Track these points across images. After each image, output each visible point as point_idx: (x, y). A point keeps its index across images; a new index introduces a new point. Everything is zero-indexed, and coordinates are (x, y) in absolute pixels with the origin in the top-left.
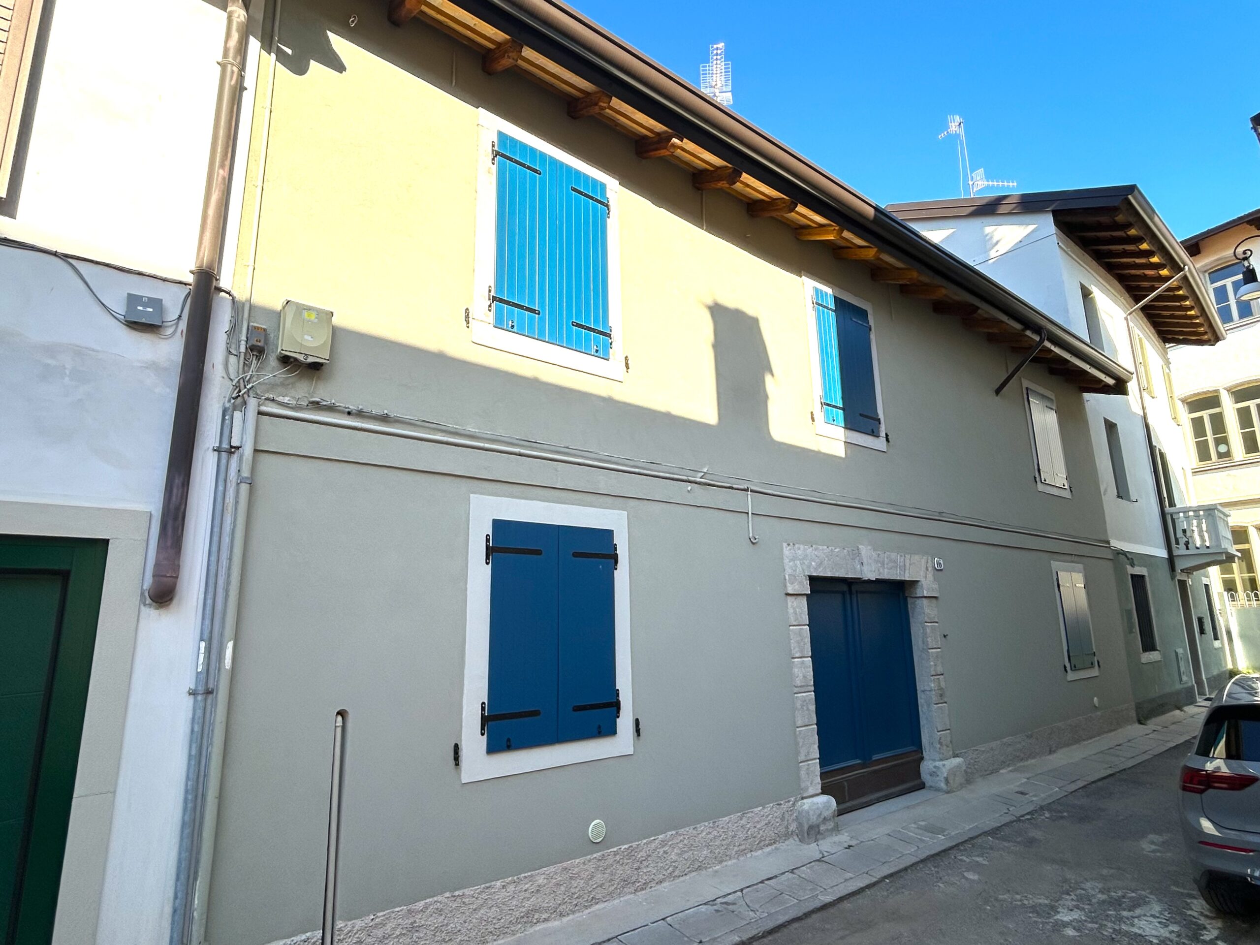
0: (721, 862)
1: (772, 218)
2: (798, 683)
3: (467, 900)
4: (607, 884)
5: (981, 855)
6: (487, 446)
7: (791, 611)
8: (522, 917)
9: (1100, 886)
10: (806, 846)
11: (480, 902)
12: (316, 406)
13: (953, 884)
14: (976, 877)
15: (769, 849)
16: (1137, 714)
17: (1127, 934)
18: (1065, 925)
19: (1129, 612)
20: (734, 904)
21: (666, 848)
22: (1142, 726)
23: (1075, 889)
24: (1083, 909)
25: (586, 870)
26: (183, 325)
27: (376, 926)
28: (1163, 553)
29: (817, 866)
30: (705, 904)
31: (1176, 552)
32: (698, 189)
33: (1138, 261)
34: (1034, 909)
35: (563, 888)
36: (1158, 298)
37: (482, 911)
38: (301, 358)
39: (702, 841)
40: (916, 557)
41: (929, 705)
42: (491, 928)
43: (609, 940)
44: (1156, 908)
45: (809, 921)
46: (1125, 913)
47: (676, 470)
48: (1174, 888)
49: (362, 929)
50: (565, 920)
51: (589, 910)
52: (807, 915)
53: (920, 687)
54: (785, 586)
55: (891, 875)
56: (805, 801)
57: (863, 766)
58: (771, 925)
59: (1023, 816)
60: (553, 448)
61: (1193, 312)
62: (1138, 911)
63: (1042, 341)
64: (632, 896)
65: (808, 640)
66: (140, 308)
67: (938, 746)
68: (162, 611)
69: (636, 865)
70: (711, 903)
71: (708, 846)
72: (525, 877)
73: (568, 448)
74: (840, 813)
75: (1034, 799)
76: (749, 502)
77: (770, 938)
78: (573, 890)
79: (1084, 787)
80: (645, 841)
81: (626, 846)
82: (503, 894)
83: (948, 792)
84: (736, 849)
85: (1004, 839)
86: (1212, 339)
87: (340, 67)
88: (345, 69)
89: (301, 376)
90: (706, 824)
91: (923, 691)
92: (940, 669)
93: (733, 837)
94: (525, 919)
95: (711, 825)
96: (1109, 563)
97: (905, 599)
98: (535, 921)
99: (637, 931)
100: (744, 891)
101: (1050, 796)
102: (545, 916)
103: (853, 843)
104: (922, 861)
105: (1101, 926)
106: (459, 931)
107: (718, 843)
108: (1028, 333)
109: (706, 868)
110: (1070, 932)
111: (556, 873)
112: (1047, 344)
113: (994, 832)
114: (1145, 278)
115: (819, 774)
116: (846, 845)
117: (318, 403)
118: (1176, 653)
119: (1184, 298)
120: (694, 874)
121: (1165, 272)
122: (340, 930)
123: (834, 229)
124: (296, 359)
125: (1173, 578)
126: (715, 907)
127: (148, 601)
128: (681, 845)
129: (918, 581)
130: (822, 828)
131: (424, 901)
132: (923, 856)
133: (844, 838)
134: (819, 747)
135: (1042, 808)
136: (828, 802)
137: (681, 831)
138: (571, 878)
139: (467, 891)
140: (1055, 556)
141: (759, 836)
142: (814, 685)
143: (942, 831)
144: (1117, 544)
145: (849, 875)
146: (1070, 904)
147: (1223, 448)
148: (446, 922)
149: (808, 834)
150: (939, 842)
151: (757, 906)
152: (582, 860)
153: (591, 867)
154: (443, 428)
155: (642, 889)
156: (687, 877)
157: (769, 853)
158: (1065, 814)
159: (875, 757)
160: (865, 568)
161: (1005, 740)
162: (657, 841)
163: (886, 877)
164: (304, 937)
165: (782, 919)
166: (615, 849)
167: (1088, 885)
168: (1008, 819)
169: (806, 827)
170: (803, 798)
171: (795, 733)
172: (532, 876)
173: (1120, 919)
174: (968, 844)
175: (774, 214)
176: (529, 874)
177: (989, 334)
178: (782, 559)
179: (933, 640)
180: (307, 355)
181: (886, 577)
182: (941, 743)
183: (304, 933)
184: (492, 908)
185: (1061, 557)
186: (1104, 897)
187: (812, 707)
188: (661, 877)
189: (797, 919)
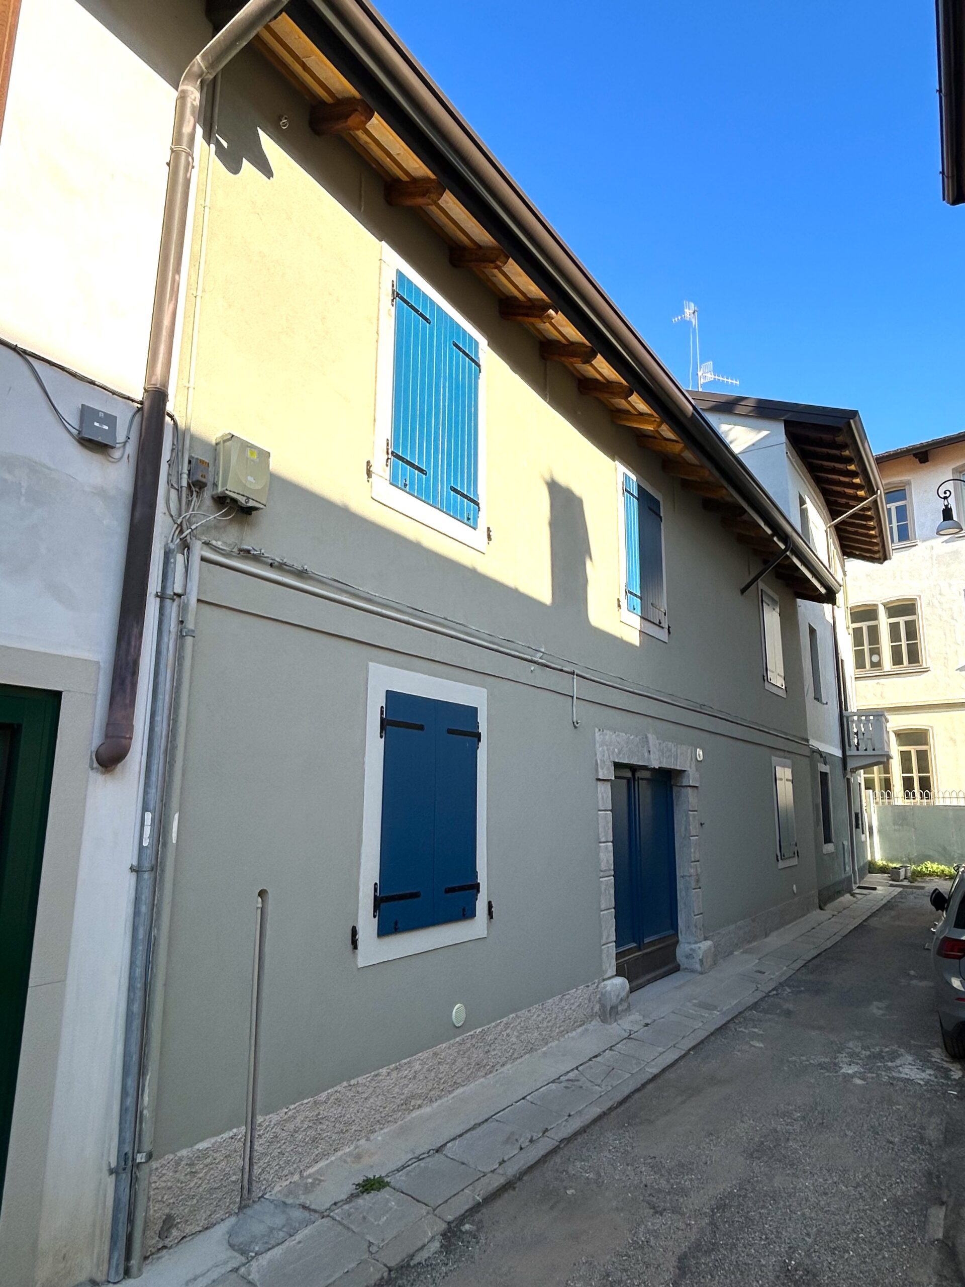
0: (547, 1044)
1: (598, 399)
2: (603, 867)
3: (360, 1089)
4: (465, 1068)
5: (755, 1027)
6: (384, 612)
7: (600, 796)
8: (402, 1105)
9: (860, 1044)
10: (608, 1027)
11: (370, 1090)
12: (246, 554)
13: (747, 1051)
14: (761, 1045)
15: (580, 1030)
16: (820, 900)
17: (899, 1079)
18: (852, 1076)
19: (817, 806)
20: (578, 1080)
21: (508, 1031)
22: (822, 911)
23: (843, 1049)
24: (857, 1064)
25: (451, 1055)
26: (131, 449)
27: (288, 1120)
28: (838, 753)
29: (631, 1043)
30: (553, 1082)
31: (848, 753)
32: (544, 359)
33: (842, 479)
34: (821, 1066)
35: (433, 1074)
36: (853, 516)
37: (371, 1100)
38: (242, 500)
39: (534, 1023)
40: (684, 747)
41: (687, 889)
42: (378, 1116)
43: (486, 1120)
44: (910, 1058)
45: (645, 1091)
46: (890, 1064)
47: (523, 649)
48: (912, 1042)
49: (277, 1124)
50: (435, 1105)
51: (452, 1095)
52: (644, 1085)
53: (679, 873)
54: (597, 771)
55: (693, 1048)
56: (605, 982)
57: (639, 948)
58: (619, 1097)
59: (770, 992)
60: (433, 618)
61: (873, 532)
62: (898, 1062)
63: (785, 550)
64: (482, 1080)
65: (610, 825)
66: (96, 424)
67: (694, 930)
68: (108, 777)
69: (487, 1048)
70: (557, 1081)
71: (538, 1028)
72: (405, 1064)
74: (631, 993)
75: (772, 977)
76: (576, 687)
77: (622, 1108)
78: (440, 1076)
79: (805, 965)
80: (493, 1024)
81: (480, 1030)
82: (388, 1081)
83: (701, 973)
84: (557, 1030)
85: (765, 1011)
86: (882, 558)
87: (267, 171)
88: (272, 176)
89: (234, 521)
90: (537, 1006)
91: (683, 877)
92: (697, 856)
93: (556, 1019)
94: (404, 1107)
95: (541, 1007)
96: (807, 761)
97: (671, 787)
98: (411, 1108)
99: (506, 1110)
100: (579, 1069)
101: (783, 974)
102: (419, 1102)
103: (648, 1021)
104: (712, 1034)
105: (878, 1075)
106: (354, 1121)
107: (545, 1024)
108: (775, 539)
109: (536, 1050)
110: (859, 1081)
111: (428, 1059)
112: (789, 553)
113: (755, 1006)
114: (845, 495)
115: (614, 955)
116: (643, 1023)
117: (248, 551)
118: (843, 845)
119: (870, 518)
120: (527, 1056)
121: (861, 493)
122: (260, 1125)
123: (655, 421)
124: (234, 501)
125: (844, 776)
126: (563, 1084)
127: (95, 765)
129: (684, 771)
130: (620, 1008)
131: (326, 1093)
132: (712, 1029)
133: (635, 1016)
134: (616, 930)
135: (781, 984)
136: (622, 983)
137: (519, 1013)
138: (439, 1063)
139: (360, 1080)
140: (775, 752)
141: (574, 1017)
142: (614, 870)
143: (715, 1007)
144: (814, 743)
145: (661, 1049)
146: (846, 1060)
147: (875, 658)
148: (343, 1112)
149: (610, 1015)
150: (717, 1019)
151: (599, 1081)
152: (447, 1044)
153: (454, 1051)
154: (349, 589)
155: (491, 1072)
156: (523, 1059)
157: (582, 1034)
158: (802, 989)
159: (646, 941)
160: (651, 756)
161: (738, 923)
162: (502, 1024)
163: (690, 1050)
164: (231, 1134)
165: (627, 1091)
166: (472, 1033)
167: (851, 1044)
168: (759, 995)
169: (608, 1008)
170: (604, 980)
171: (600, 915)
172: (409, 1062)
173: (889, 1069)
174: (738, 1018)
175: (604, 396)
176: (408, 1059)
177: (740, 536)
178: (595, 744)
179: (694, 828)
180: (248, 498)
181: (664, 765)
182: (696, 926)
183: (231, 1129)
184: (380, 1097)
185: (778, 753)
186: (868, 1053)
187: (612, 892)
188: (504, 1059)
189: (637, 1090)
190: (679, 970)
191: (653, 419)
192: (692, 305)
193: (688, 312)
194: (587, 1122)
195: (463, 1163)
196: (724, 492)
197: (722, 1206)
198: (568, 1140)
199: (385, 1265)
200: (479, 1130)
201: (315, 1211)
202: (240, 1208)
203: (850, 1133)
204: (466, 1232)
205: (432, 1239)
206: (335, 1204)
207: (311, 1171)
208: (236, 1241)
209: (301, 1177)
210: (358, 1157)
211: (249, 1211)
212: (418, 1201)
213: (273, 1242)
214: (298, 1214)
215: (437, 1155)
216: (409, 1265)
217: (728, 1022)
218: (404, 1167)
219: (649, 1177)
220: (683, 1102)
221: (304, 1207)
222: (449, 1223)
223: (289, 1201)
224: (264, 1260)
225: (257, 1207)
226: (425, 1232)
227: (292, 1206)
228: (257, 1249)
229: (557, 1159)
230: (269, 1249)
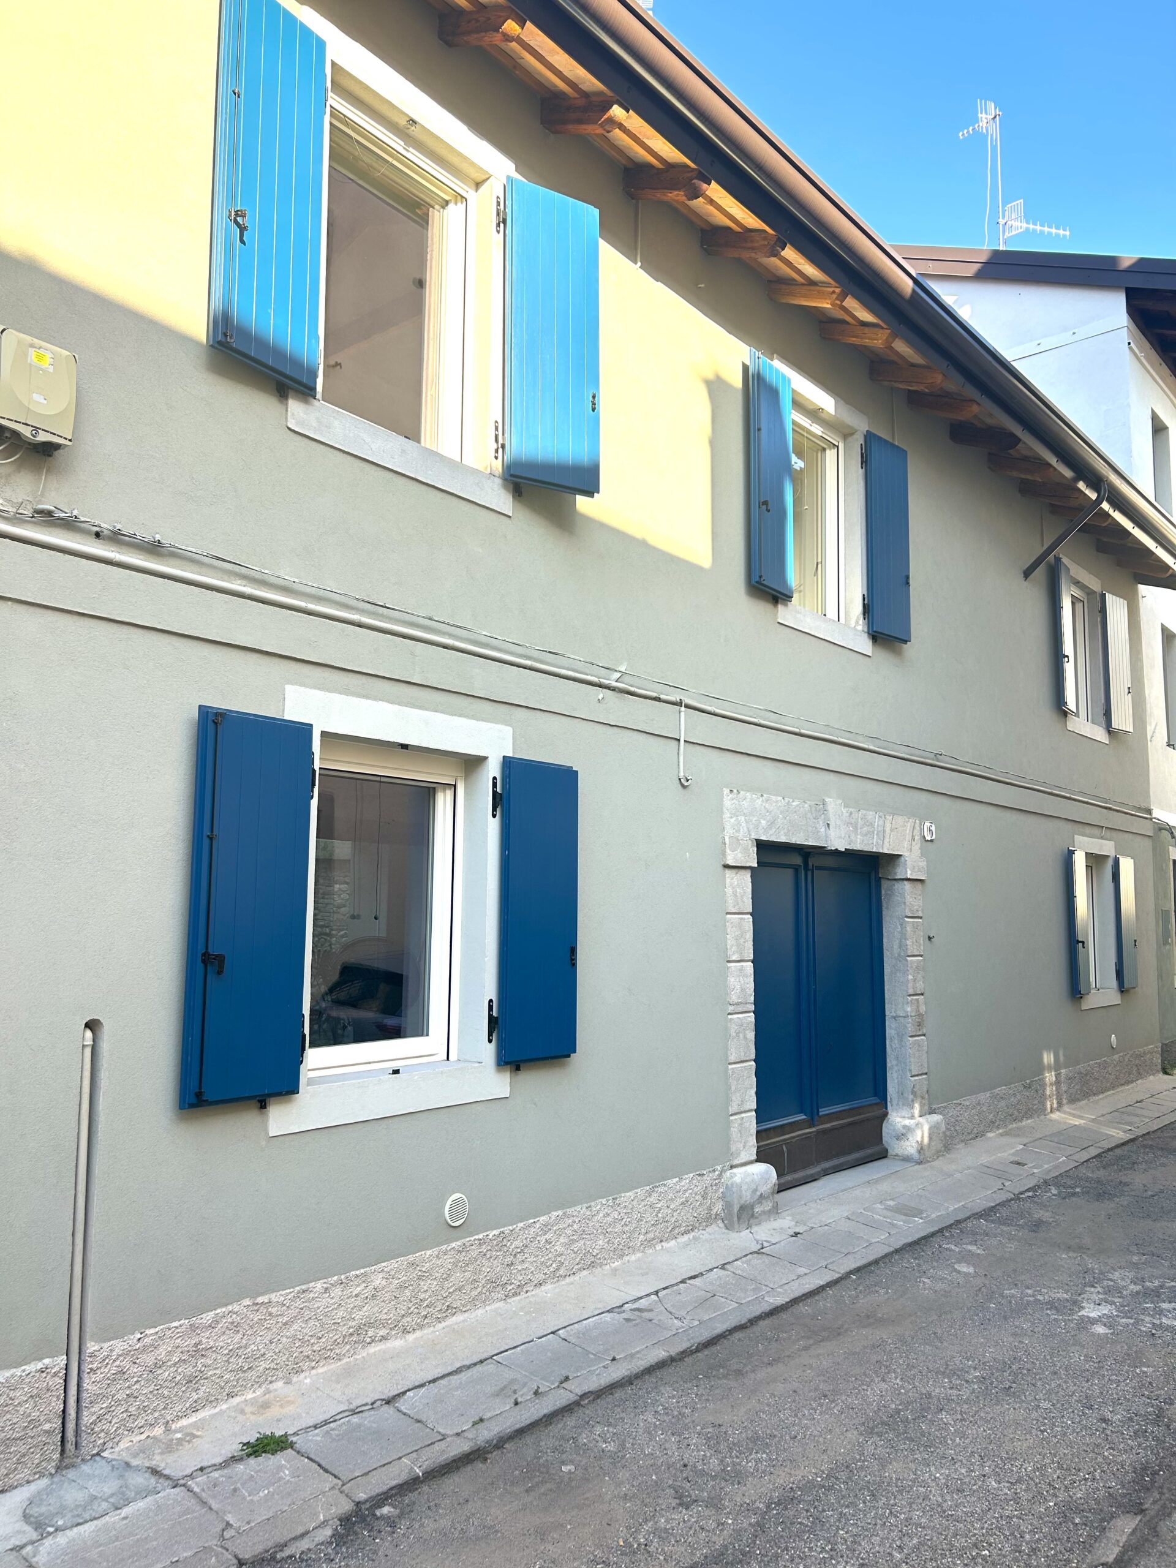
0: (621, 1256)
1: (739, 260)
2: (734, 998)
3: (274, 1310)
4: (468, 1287)
5: (974, 1243)
6: (312, 606)
7: (729, 891)
8: (352, 1335)
9: (1131, 1275)
10: (734, 1235)
11: (293, 1312)
12: (46, 518)
13: (942, 1279)
14: (971, 1270)
15: (686, 1238)
16: (1163, 1060)
18: (1094, 1321)
19: (1165, 914)
20: (651, 1310)
21: (549, 1236)
22: (1167, 1076)
23: (1100, 1281)
24: (1113, 1303)
25: (441, 1267)
27: (144, 1349)
29: (756, 1260)
30: (609, 1311)
32: (632, 196)
34: (1052, 1305)
35: (408, 1293)
37: (295, 1327)
38: (26, 432)
39: (597, 1225)
40: (900, 820)
41: (901, 1037)
42: (307, 1351)
43: (481, 1362)
45: (757, 1329)
46: (1165, 1306)
47: (580, 666)
49: (125, 1354)
50: (411, 1337)
51: (443, 1324)
52: (753, 1321)
53: (890, 1010)
54: (724, 854)
55: (858, 1270)
56: (735, 1170)
57: (809, 1124)
58: (706, 1335)
59: (1021, 1193)
60: (407, 617)
63: (1099, 501)
64: (501, 1304)
65: (750, 935)
67: (911, 1097)
69: (508, 1260)
70: (617, 1310)
71: (605, 1233)
72: (357, 1276)
73: (431, 619)
74: (781, 1188)
75: (1035, 1171)
76: (683, 723)
77: (706, 1352)
78: (422, 1296)
79: (1099, 1156)
80: (521, 1225)
81: (496, 1232)
82: (325, 1301)
83: (920, 1163)
84: (642, 1238)
85: (1001, 1222)
89: (20, 465)
90: (604, 1201)
91: (895, 1018)
92: (920, 986)
93: (639, 1221)
94: (355, 1338)
95: (610, 1203)
96: (1148, 843)
97: (879, 880)
98: (369, 1340)
99: (519, 1349)
100: (659, 1294)
101: (1056, 1167)
102: (383, 1332)
103: (801, 1229)
104: (897, 1251)
105: (1137, 1322)
106: (263, 1355)
107: (618, 1228)
108: (1081, 485)
109: (601, 1265)
110: (1100, 1329)
111: (399, 1271)
112: (1105, 506)
113: (987, 1213)
115: (754, 1131)
116: (792, 1232)
117: (49, 513)
120: (585, 1273)
122: (92, 1355)
123: (834, 292)
124: (16, 434)
126: (624, 1316)
128: (569, 1232)
129: (899, 856)
130: (757, 1209)
131: (213, 1312)
132: (898, 1245)
133: (786, 1222)
134: (757, 1093)
135: (1046, 1183)
136: (767, 1172)
137: (569, 1211)
138: (420, 1278)
139: (275, 1297)
140: (1080, 828)
141: (673, 1220)
142: (756, 1003)
143: (918, 1213)
144: (1161, 815)
145: (802, 1270)
146: (1096, 1297)
148: (244, 1342)
149: (739, 1218)
150: (917, 1227)
151: (683, 1313)
152: (435, 1251)
153: (447, 1261)
154: (244, 571)
155: (515, 1294)
156: (576, 1278)
157: (686, 1245)
158: (1078, 1190)
160: (832, 832)
161: (997, 1091)
162: (538, 1225)
163: (851, 1272)
164: (40, 1365)
165: (720, 1328)
166: (481, 1236)
167: (1116, 1275)
168: (1003, 1197)
169: (736, 1208)
170: (732, 1167)
171: (727, 1070)
172: (365, 1275)
173: (1161, 1312)
174: (954, 1229)
175: (745, 255)
176: (362, 1271)
177: (1023, 482)
178: (722, 812)
179: (914, 943)
180: (36, 429)
181: (858, 846)
182: (914, 1093)
183: (40, 1359)
184: (312, 1323)
185: (1088, 830)
186: (1138, 1288)
187: (751, 1035)
188: (541, 1276)
189: (741, 1327)
190: (885, 1157)
191: (831, 290)
192: (991, 106)
193: (984, 118)
194: (635, 1370)
195: (419, 1421)
196: (975, 409)
197: (787, 1500)
198: (598, 1394)
199: (236, 1557)
200: (464, 1376)
201: (167, 1477)
202: (58, 1468)
203: (1045, 1405)
204: (382, 1517)
205: (324, 1523)
206: (202, 1469)
207: (184, 1422)
208: (35, 1511)
209: (167, 1430)
210: (266, 1406)
211: (71, 1474)
212: (326, 1471)
213: (87, 1516)
214: (140, 1480)
215: (386, 1407)
216: (273, 1557)
217: (933, 1234)
218: (326, 1423)
219: (697, 1452)
220: (806, 1348)
221: (155, 1472)
222: (358, 1504)
223: (134, 1462)
224: (62, 1539)
225: (86, 1468)
226: (317, 1514)
227: (137, 1469)
228: (60, 1523)
229: (570, 1421)
230: (78, 1524)
